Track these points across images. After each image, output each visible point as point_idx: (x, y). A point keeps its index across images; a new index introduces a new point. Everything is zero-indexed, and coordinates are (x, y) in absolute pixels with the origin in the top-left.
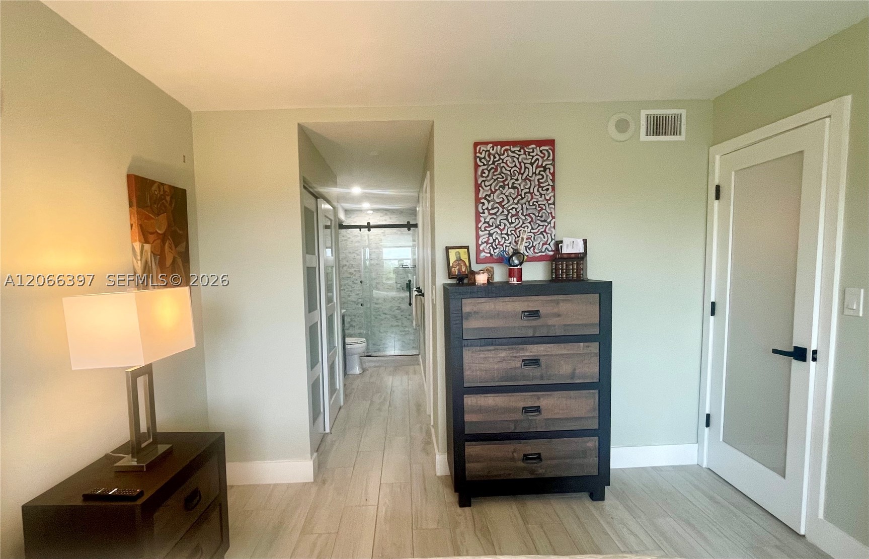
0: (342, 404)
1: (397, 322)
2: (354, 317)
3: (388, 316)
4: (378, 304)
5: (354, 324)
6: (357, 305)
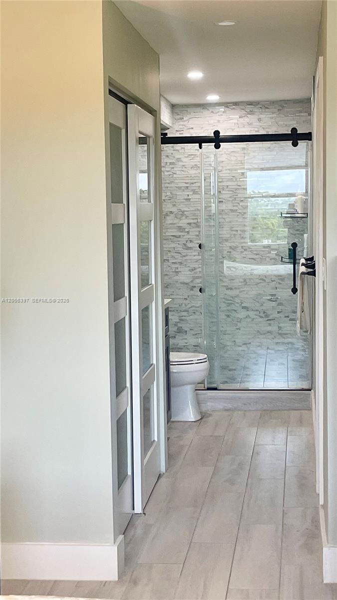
0: (163, 469)
1: (270, 325)
2: (185, 314)
4: (231, 289)
5: (186, 327)
6: (192, 290)
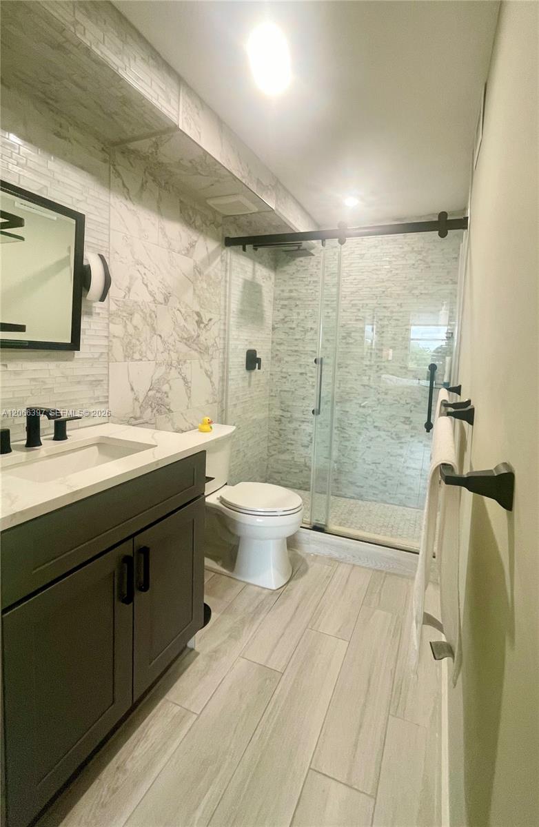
3: (382, 433)
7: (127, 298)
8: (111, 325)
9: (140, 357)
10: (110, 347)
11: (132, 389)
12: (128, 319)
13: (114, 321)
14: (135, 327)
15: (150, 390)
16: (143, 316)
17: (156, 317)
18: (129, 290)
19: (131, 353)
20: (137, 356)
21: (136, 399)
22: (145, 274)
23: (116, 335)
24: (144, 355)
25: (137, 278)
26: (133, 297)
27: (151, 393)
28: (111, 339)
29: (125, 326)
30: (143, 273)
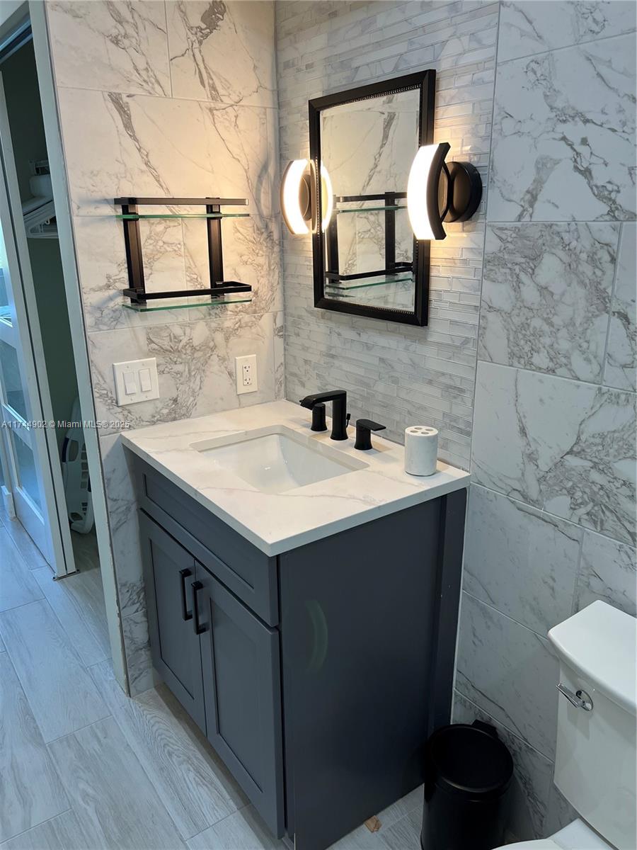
7: (527, 218)
8: (486, 283)
9: (551, 365)
10: (481, 330)
11: (523, 431)
12: (524, 270)
13: (492, 275)
14: (543, 290)
15: (570, 452)
16: (566, 259)
17: (613, 260)
18: (534, 198)
19: (527, 348)
20: (541, 360)
21: (532, 457)
22: (584, 141)
23: (496, 304)
24: (564, 360)
25: (557, 162)
26: (542, 212)
27: (572, 461)
28: (483, 312)
29: (517, 286)
30: (576, 141)
